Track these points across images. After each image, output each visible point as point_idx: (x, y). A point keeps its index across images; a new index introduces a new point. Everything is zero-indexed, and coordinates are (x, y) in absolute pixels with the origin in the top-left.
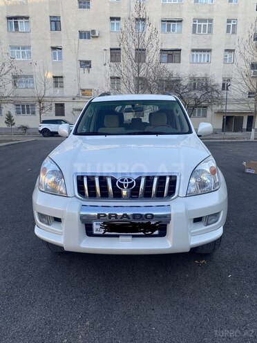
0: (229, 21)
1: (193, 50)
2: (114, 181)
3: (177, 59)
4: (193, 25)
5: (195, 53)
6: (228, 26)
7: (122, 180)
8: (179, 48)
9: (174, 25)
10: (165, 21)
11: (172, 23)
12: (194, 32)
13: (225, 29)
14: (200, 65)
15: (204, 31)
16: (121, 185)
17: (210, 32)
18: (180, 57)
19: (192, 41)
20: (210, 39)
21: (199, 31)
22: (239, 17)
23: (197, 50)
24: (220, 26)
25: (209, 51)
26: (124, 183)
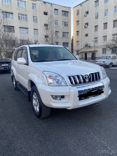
0: (34, 17)
1: (20, 28)
2: (83, 77)
3: (13, 30)
4: (18, 16)
5: (21, 29)
6: (34, 19)
7: (85, 76)
8: (13, 26)
9: (9, 15)
10: (4, 12)
11: (8, 14)
12: (19, 19)
13: (33, 20)
14: (24, 34)
15: (24, 20)
16: (85, 78)
17: (26, 20)
18: (14, 30)
19: (19, 23)
20: (27, 23)
21: (22, 19)
22: (38, 16)
23: (22, 28)
24: (30, 18)
25: (27, 28)
26: (86, 77)
